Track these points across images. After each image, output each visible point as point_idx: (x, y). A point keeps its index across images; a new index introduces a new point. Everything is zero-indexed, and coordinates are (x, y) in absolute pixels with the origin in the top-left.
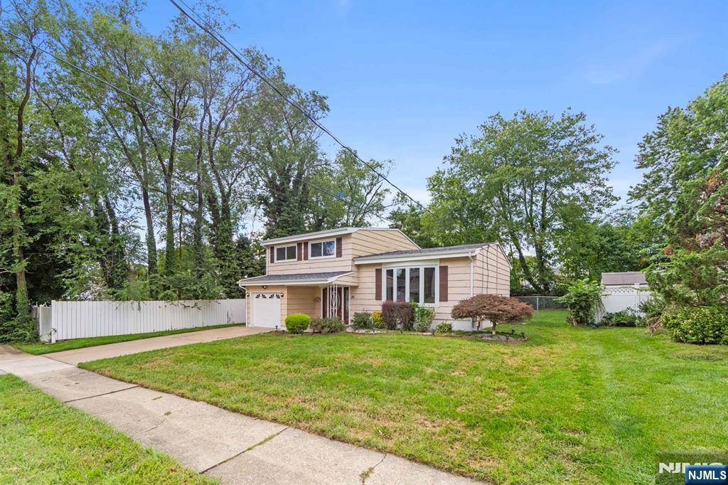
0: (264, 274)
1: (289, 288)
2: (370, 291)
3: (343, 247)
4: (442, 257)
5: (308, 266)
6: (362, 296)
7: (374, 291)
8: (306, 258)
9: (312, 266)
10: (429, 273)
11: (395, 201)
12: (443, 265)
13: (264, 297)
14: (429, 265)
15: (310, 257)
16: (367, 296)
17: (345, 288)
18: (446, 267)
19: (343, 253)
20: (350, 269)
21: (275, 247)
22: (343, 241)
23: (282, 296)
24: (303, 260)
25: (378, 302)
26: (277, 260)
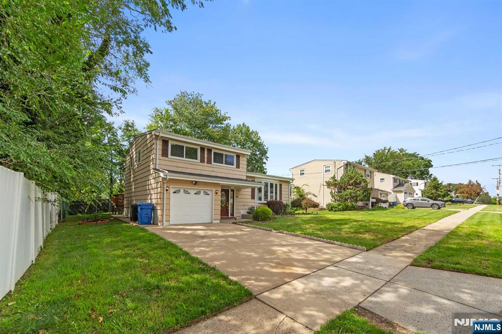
2: (248, 193)
3: (241, 162)
5: (211, 169)
6: (243, 197)
7: (250, 193)
8: (209, 162)
9: (215, 170)
12: (281, 183)
15: (213, 163)
16: (246, 197)
17: (231, 190)
19: (241, 166)
20: (245, 178)
21: (170, 141)
22: (241, 158)
23: (216, 193)
24: (206, 163)
25: (253, 200)
26: (171, 155)
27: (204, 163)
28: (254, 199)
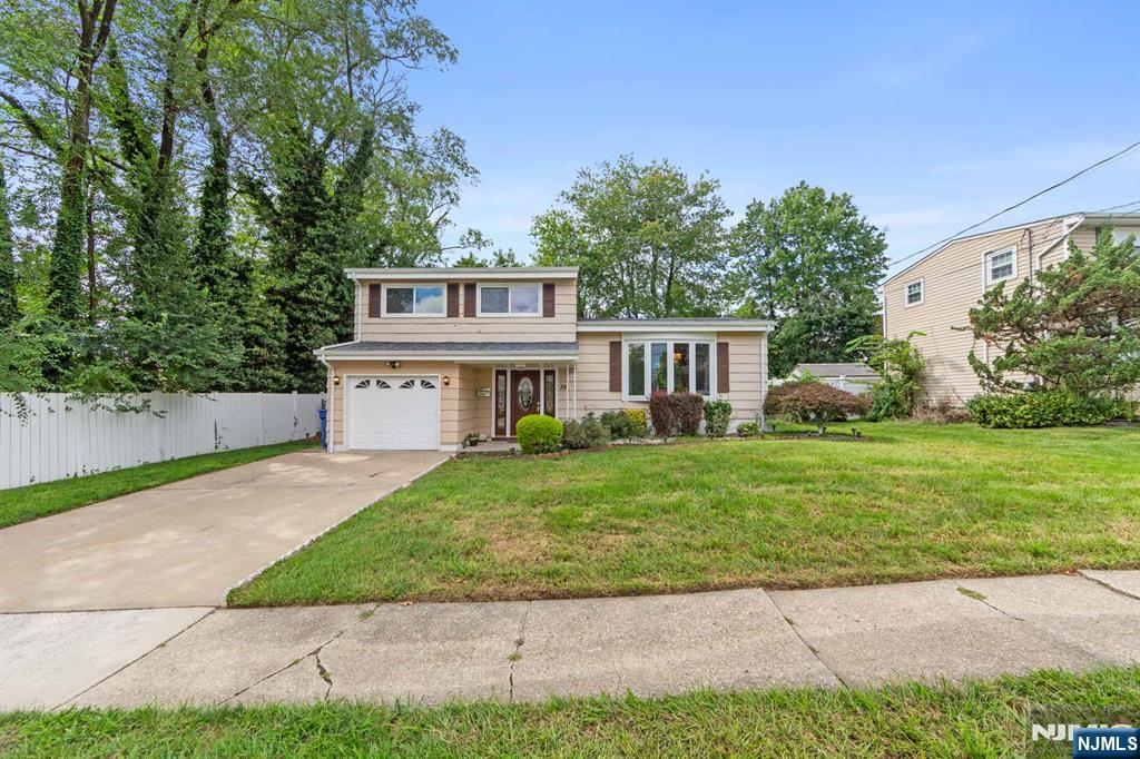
0: (349, 337)
1: (463, 367)
2: (598, 377)
3: (558, 299)
4: (717, 329)
5: (474, 328)
6: (583, 386)
7: (607, 377)
8: (470, 312)
9: (484, 328)
10: (702, 351)
11: (463, 243)
12: (722, 341)
13: (382, 384)
14: (702, 340)
15: (479, 313)
16: (593, 386)
17: (547, 373)
18: (727, 344)
19: (557, 309)
20: (573, 339)
21: (383, 285)
22: (558, 291)
23: (447, 384)
24: (461, 316)
25: (615, 395)
26: (388, 312)
27: (458, 316)
28: (620, 390)
